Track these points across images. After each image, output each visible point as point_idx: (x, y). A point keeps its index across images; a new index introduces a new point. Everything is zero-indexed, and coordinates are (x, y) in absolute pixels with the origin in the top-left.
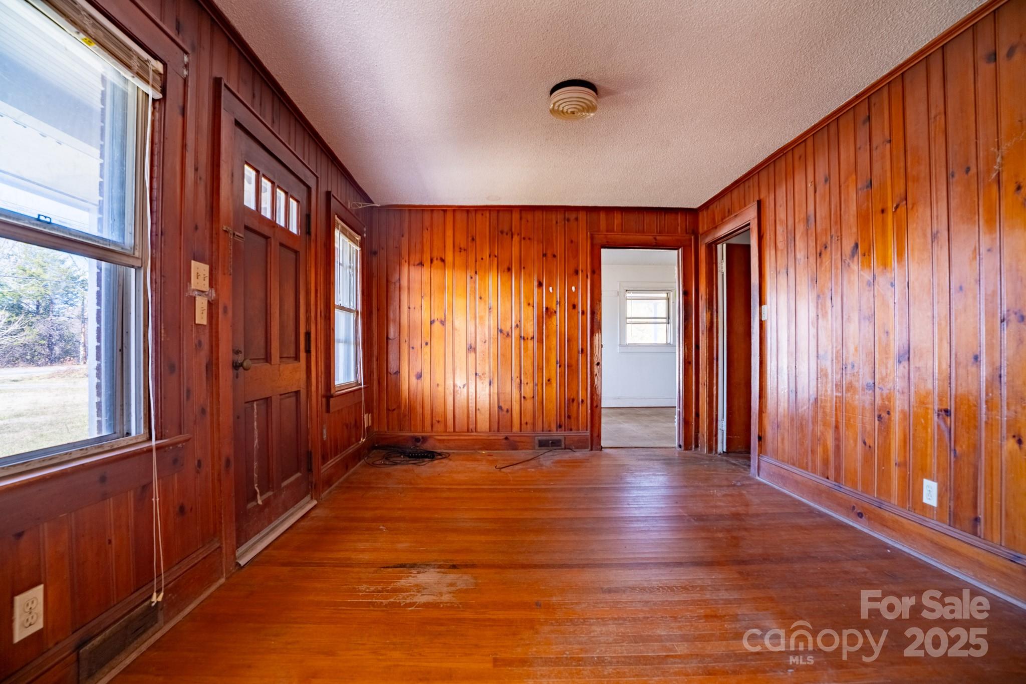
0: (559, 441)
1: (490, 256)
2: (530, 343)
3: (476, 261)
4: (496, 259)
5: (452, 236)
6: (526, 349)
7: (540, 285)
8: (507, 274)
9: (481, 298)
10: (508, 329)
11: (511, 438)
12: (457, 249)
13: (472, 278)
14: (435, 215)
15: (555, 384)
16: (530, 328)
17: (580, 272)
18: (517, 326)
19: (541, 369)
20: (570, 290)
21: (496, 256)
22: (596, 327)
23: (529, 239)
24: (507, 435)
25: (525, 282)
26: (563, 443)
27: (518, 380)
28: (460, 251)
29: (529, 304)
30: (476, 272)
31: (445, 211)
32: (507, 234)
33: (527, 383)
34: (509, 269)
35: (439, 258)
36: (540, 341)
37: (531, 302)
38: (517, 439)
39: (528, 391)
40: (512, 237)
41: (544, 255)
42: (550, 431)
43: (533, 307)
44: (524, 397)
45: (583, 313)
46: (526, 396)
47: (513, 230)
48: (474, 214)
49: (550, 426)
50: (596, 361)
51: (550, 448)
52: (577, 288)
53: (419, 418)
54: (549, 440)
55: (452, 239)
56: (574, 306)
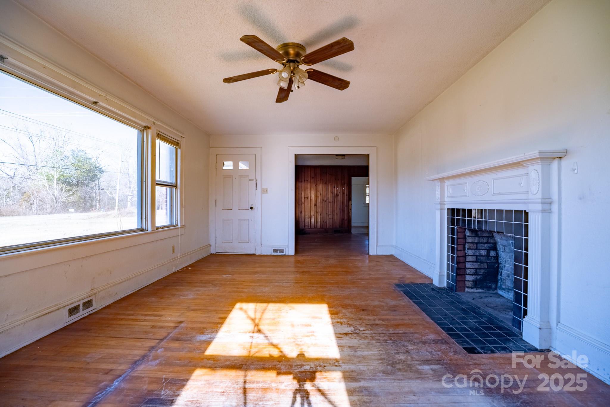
2: (332, 204)
3: (317, 181)
4: (322, 180)
5: (310, 174)
6: (330, 205)
7: (334, 187)
10: (325, 199)
15: (338, 215)
16: (332, 199)
17: (346, 184)
18: (328, 199)
19: (335, 211)
20: (343, 189)
22: (350, 199)
23: (332, 175)
24: (325, 229)
25: (330, 186)
26: (341, 231)
27: (328, 213)
28: (312, 178)
32: (325, 173)
33: (331, 215)
34: (326, 183)
36: (334, 203)
37: (332, 192)
38: (328, 230)
39: (331, 217)
40: (327, 174)
41: (336, 179)
42: (337, 228)
44: (330, 219)
45: (346, 195)
47: (327, 172)
49: (337, 226)
50: (350, 208)
52: (345, 188)
53: (301, 223)
54: (337, 230)
56: (344, 193)
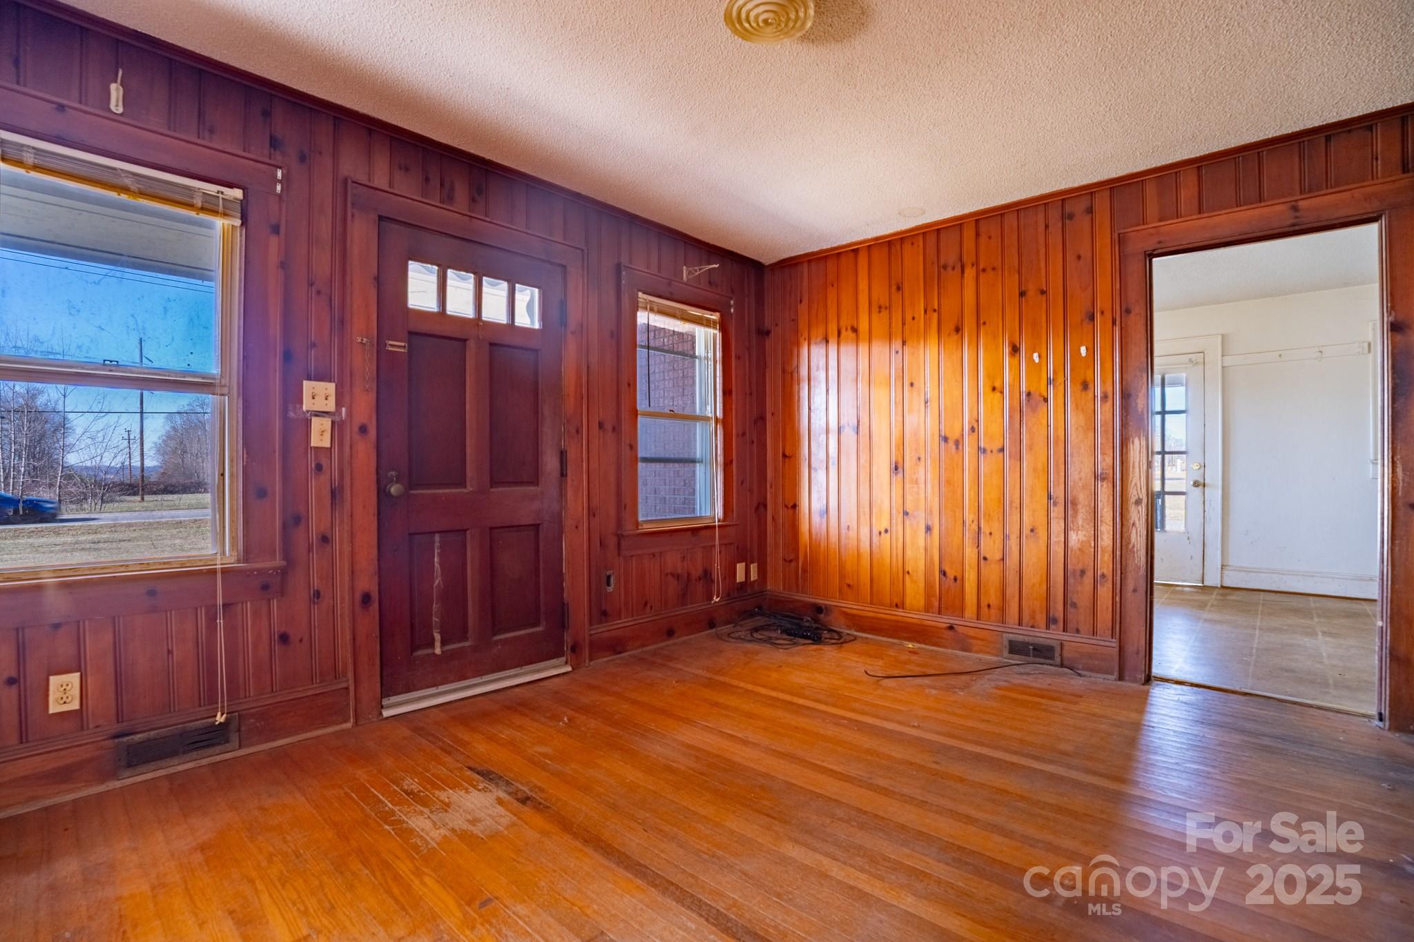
0: (1051, 649)
1: (925, 312)
3: (904, 324)
4: (935, 315)
5: (867, 288)
6: (989, 470)
7: (1015, 350)
8: (955, 337)
9: (912, 385)
10: (957, 435)
11: (960, 629)
12: (875, 308)
13: (897, 352)
14: (843, 260)
16: (997, 432)
17: (1098, 316)
18: (973, 429)
19: (1016, 507)
20: (1076, 354)
21: (935, 310)
22: (1133, 424)
23: (994, 269)
24: (952, 622)
25: (985, 350)
26: (1057, 654)
27: (975, 527)
28: (880, 312)
29: (994, 389)
30: (904, 343)
31: (856, 251)
32: (953, 269)
33: (991, 534)
34: (958, 330)
35: (849, 328)
36: (1016, 455)
37: (997, 385)
38: (972, 632)
39: (992, 547)
40: (963, 272)
41: (1023, 294)
42: (1032, 627)
43: (1002, 392)
44: (985, 559)
45: (1105, 397)
46: (988, 556)
47: (965, 259)
48: (898, 247)
49: (1033, 617)
50: (1133, 495)
51: (1031, 659)
52: (1091, 351)
53: (823, 577)
54: (1028, 644)
55: (867, 292)
56: (1086, 386)
